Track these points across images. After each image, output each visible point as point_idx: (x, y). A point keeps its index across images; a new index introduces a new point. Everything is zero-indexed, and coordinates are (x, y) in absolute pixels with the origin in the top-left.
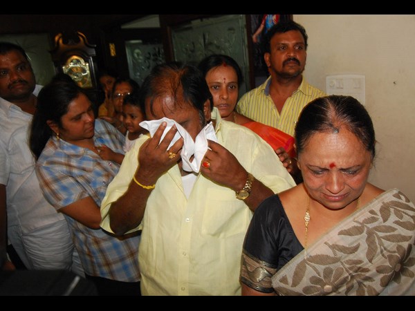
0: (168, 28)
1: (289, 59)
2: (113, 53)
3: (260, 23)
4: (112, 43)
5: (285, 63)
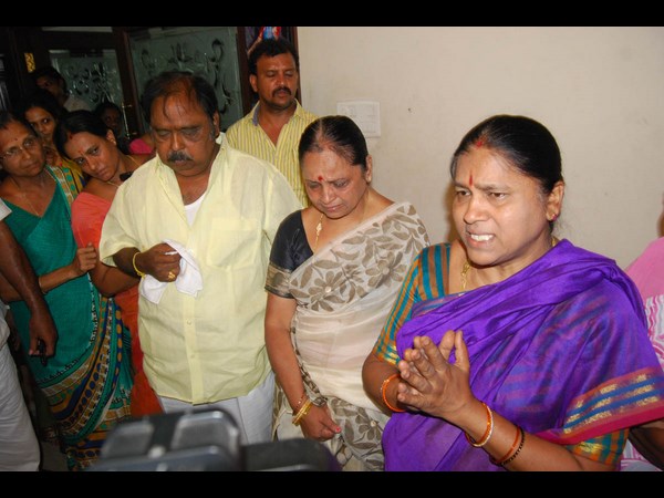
0: (125, 35)
2: (31, 67)
3: (257, 35)
4: (29, 52)
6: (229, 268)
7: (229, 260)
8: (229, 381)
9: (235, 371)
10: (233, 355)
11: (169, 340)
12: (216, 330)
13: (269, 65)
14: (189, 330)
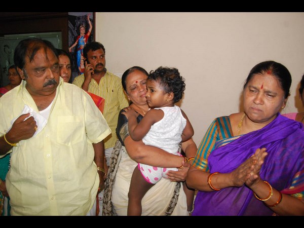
1: (98, 64)
3: (75, 41)
5: (96, 66)
6: (70, 144)
7: (69, 139)
8: (74, 210)
9: (78, 203)
10: (78, 193)
11: (36, 191)
12: (66, 180)
13: (93, 54)
14: (50, 182)
